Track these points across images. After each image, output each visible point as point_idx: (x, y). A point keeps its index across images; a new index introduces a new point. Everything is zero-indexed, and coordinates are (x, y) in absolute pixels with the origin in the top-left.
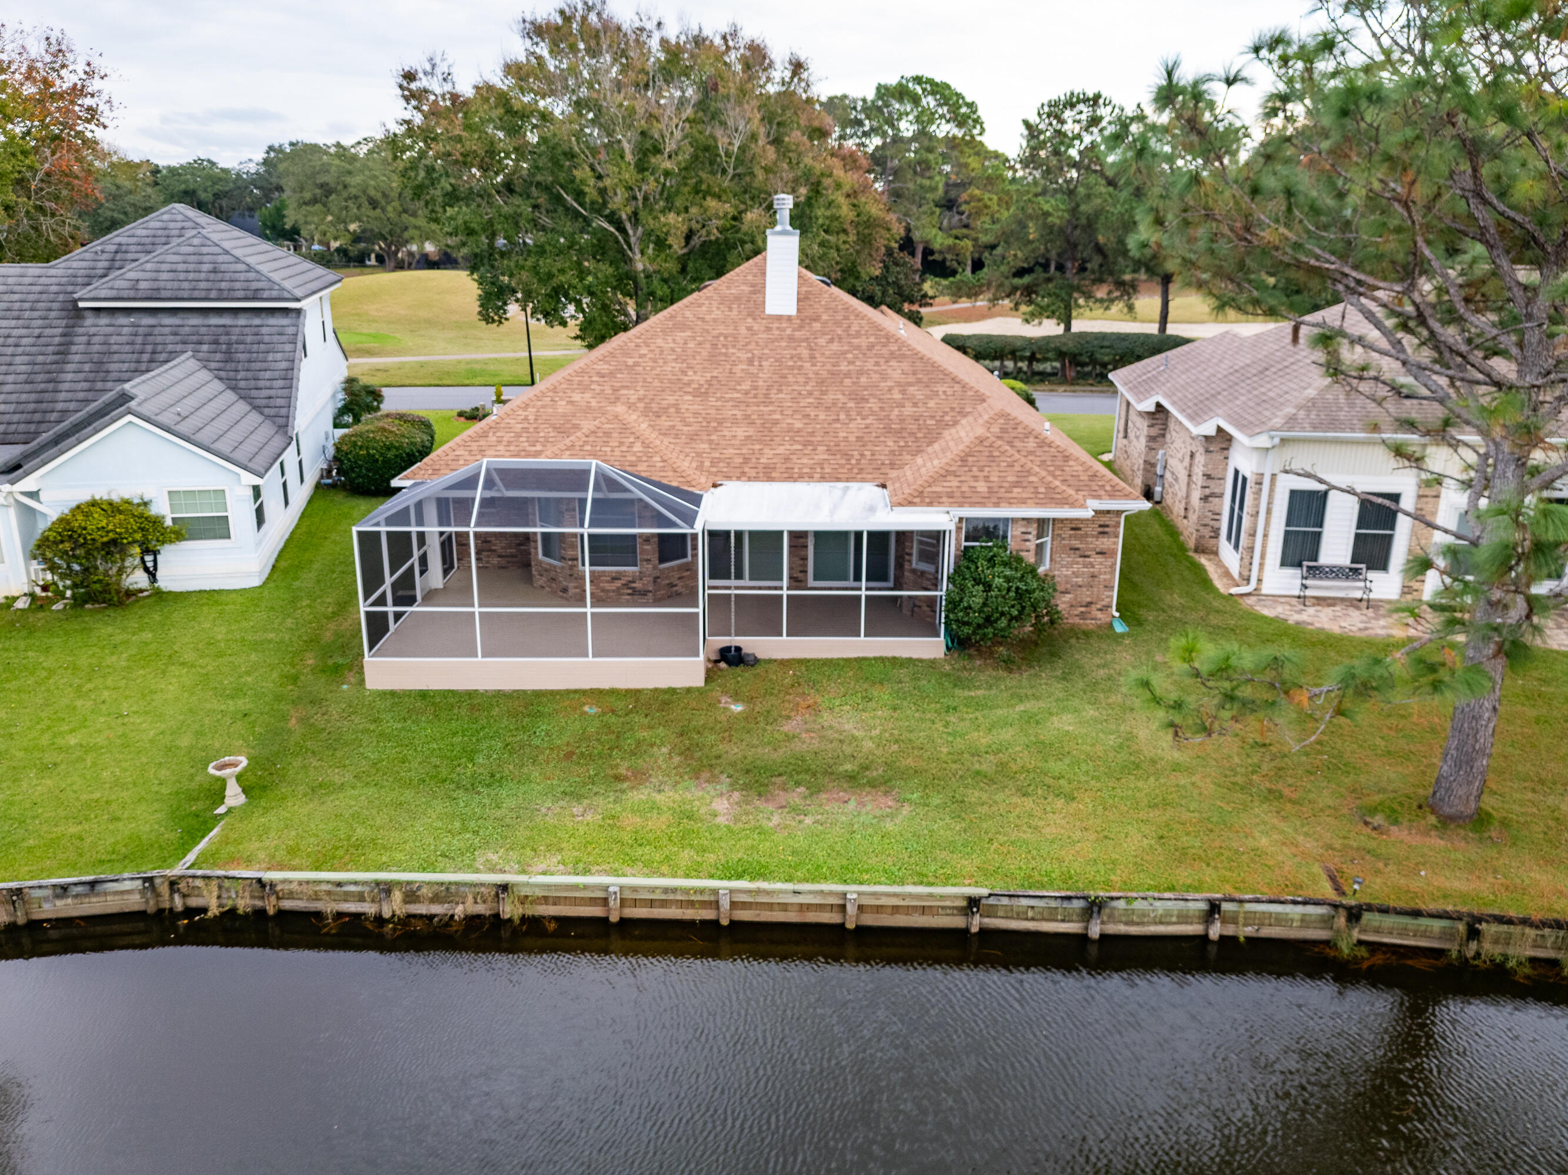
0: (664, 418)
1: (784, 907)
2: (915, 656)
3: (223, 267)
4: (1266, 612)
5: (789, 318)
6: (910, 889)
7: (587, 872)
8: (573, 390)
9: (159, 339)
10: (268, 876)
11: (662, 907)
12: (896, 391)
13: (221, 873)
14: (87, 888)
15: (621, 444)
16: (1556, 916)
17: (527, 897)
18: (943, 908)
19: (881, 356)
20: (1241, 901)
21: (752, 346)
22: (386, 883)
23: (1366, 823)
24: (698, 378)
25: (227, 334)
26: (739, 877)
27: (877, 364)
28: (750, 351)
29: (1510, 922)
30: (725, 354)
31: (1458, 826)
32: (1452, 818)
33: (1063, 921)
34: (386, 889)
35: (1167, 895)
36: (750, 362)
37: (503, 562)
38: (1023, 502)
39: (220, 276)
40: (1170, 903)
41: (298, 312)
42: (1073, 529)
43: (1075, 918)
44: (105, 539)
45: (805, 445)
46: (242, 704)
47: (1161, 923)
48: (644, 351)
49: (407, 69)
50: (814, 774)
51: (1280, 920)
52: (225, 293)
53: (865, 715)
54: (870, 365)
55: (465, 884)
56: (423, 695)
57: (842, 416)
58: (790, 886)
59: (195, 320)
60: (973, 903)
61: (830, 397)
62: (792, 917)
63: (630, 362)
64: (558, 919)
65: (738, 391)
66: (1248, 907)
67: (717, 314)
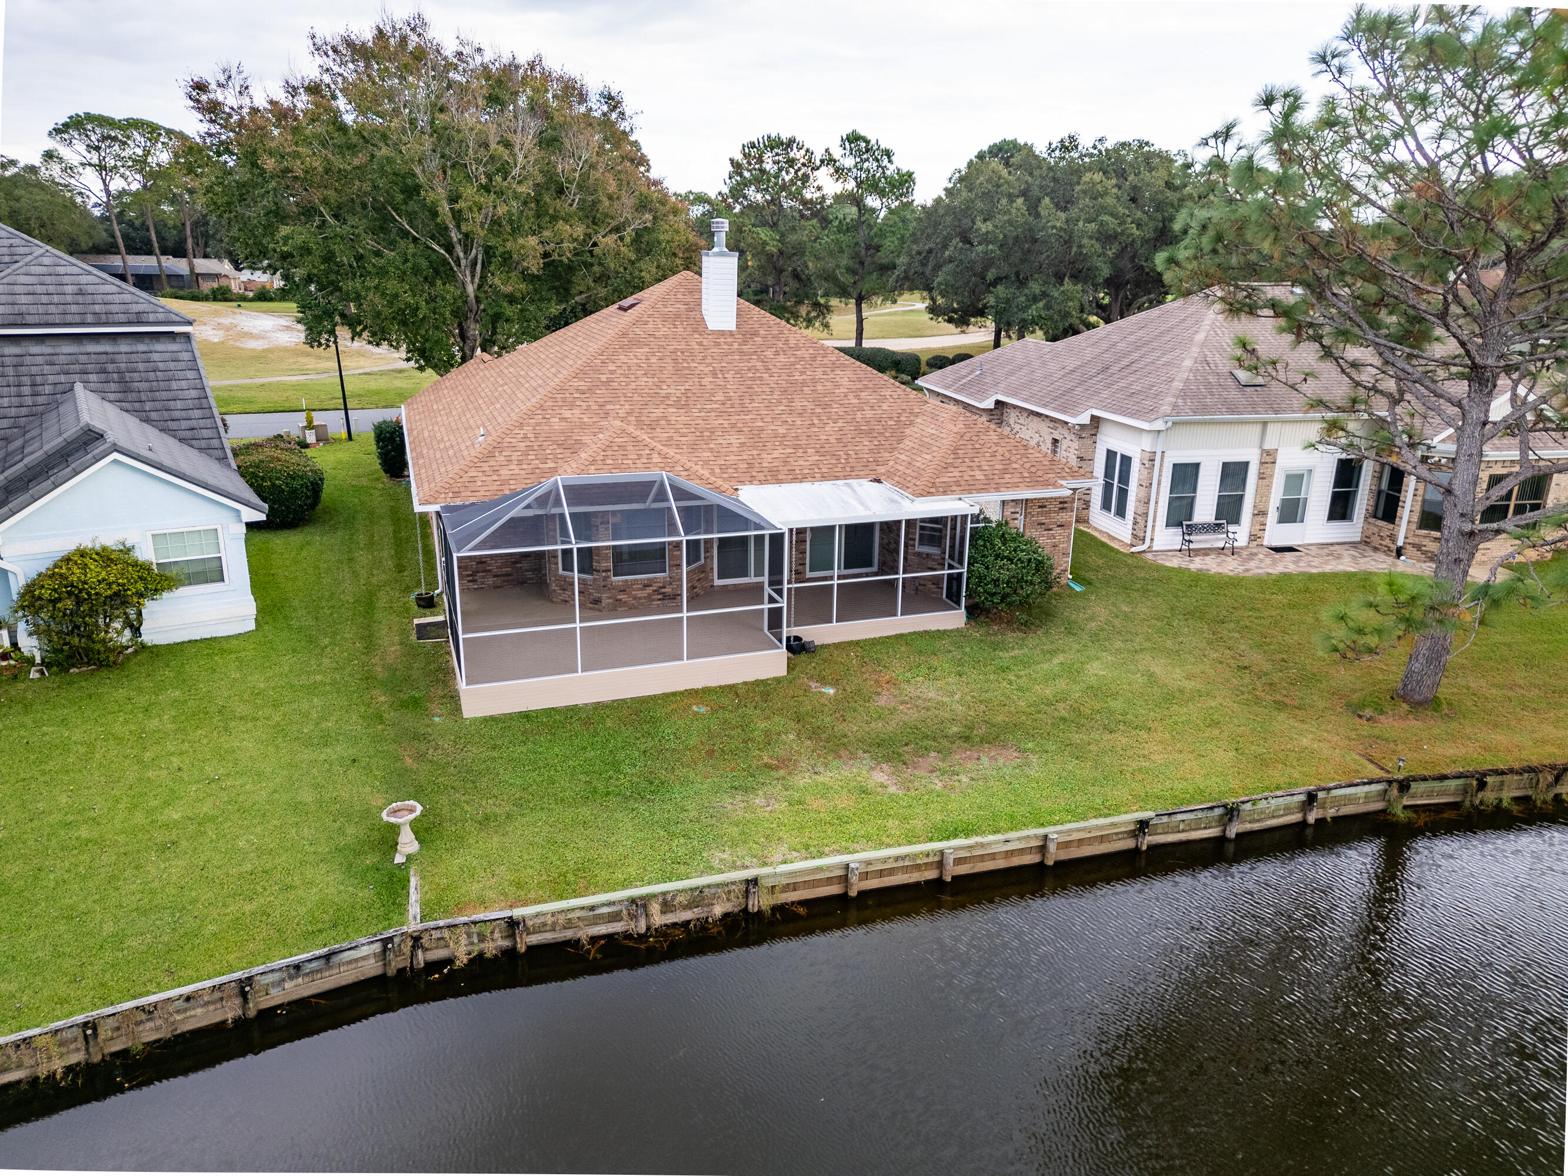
0: (659, 430)
1: (993, 856)
2: (942, 628)
3: (90, 289)
4: (1168, 564)
5: (731, 333)
6: (1094, 822)
7: (821, 854)
8: (561, 407)
9: (34, 370)
10: (518, 913)
11: (890, 875)
12: (851, 396)
13: (465, 919)
14: (322, 962)
15: (640, 456)
16: (1525, 764)
17: (773, 887)
18: (1116, 834)
19: (825, 366)
20: (1329, 789)
21: (709, 360)
22: (642, 898)
23: (1360, 717)
24: (675, 391)
25: (113, 362)
26: (956, 836)
27: (825, 373)
28: (710, 365)
29: (1502, 773)
30: (688, 368)
31: (1426, 709)
32: (1420, 704)
33: (1205, 828)
34: (640, 904)
35: (1279, 793)
36: (714, 374)
37: (499, 581)
38: (1016, 486)
39: (89, 299)
40: (1281, 799)
41: (187, 336)
42: (1040, 507)
43: (1213, 824)
44: (109, 592)
45: (796, 447)
46: (340, 750)
47: (1273, 817)
48: (612, 367)
49: (196, 79)
50: (934, 739)
51: (1350, 800)
52: (104, 317)
53: (939, 684)
54: (819, 374)
55: (718, 885)
56: (526, 716)
57: (816, 421)
58: (999, 837)
59: (68, 348)
60: (1143, 825)
61: (797, 404)
62: (1001, 864)
63: (604, 378)
64: (802, 903)
65: (716, 402)
66: (1334, 793)
67: (664, 330)
